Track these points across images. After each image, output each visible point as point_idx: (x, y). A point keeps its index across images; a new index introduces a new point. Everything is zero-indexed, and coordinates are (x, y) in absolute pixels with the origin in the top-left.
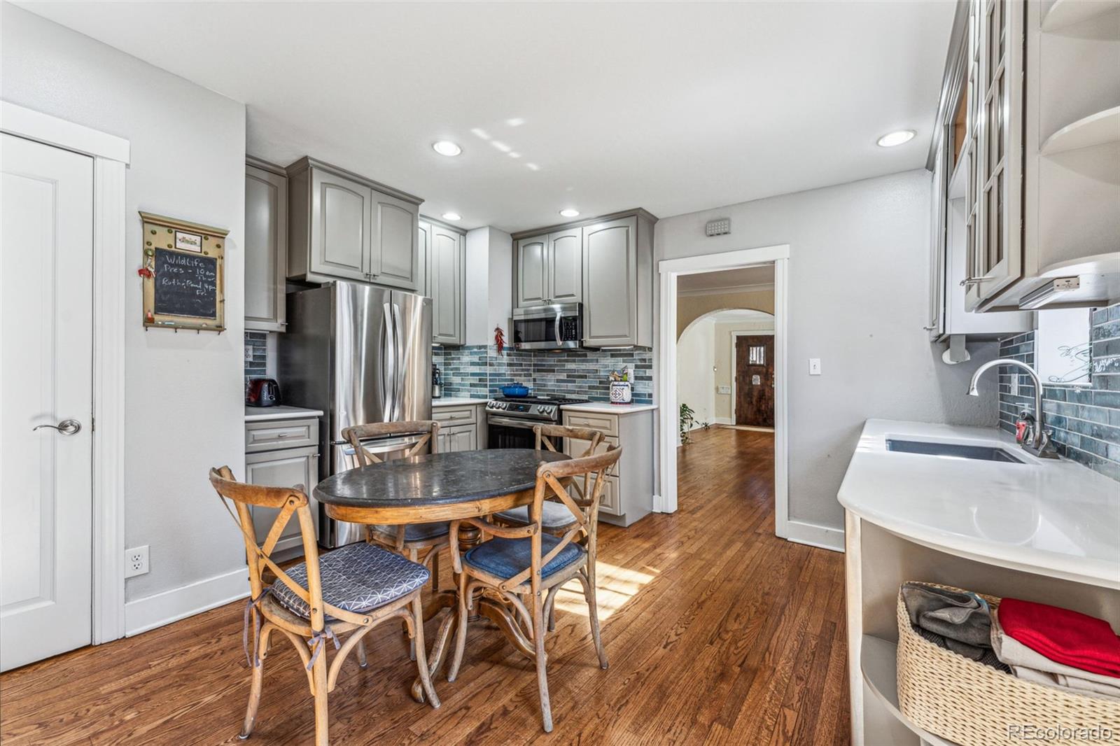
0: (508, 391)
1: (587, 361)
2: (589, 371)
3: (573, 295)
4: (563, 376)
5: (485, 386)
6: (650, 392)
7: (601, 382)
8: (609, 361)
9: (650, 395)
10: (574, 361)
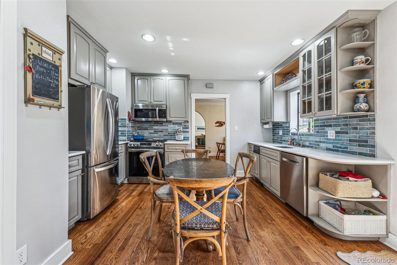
0: (136, 138)
1: (163, 126)
2: (164, 129)
3: (162, 101)
4: (152, 131)
5: (125, 136)
6: (188, 136)
7: (169, 133)
8: (172, 126)
9: (188, 138)
10: (157, 126)
